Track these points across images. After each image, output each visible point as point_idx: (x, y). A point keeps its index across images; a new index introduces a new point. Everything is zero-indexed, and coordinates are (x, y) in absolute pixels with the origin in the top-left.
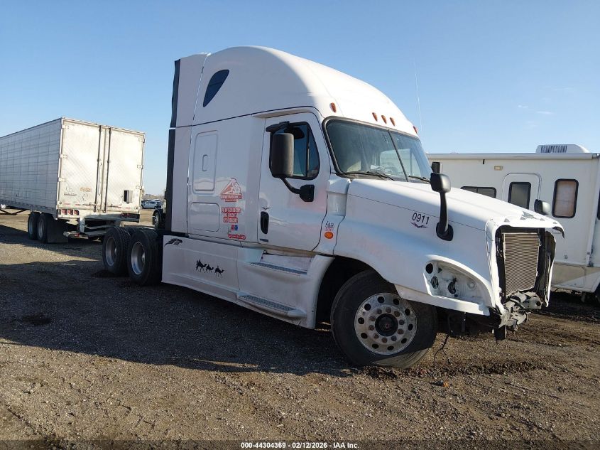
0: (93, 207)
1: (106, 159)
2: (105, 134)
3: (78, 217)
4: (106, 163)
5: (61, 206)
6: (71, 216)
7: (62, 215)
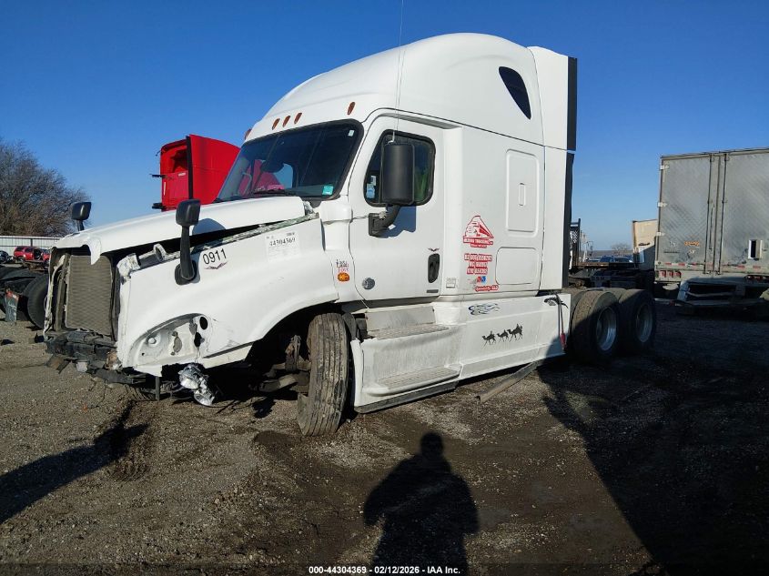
0: (702, 267)
1: (721, 199)
2: (719, 164)
3: (678, 279)
4: (720, 203)
5: (659, 267)
6: (671, 279)
7: (661, 277)
